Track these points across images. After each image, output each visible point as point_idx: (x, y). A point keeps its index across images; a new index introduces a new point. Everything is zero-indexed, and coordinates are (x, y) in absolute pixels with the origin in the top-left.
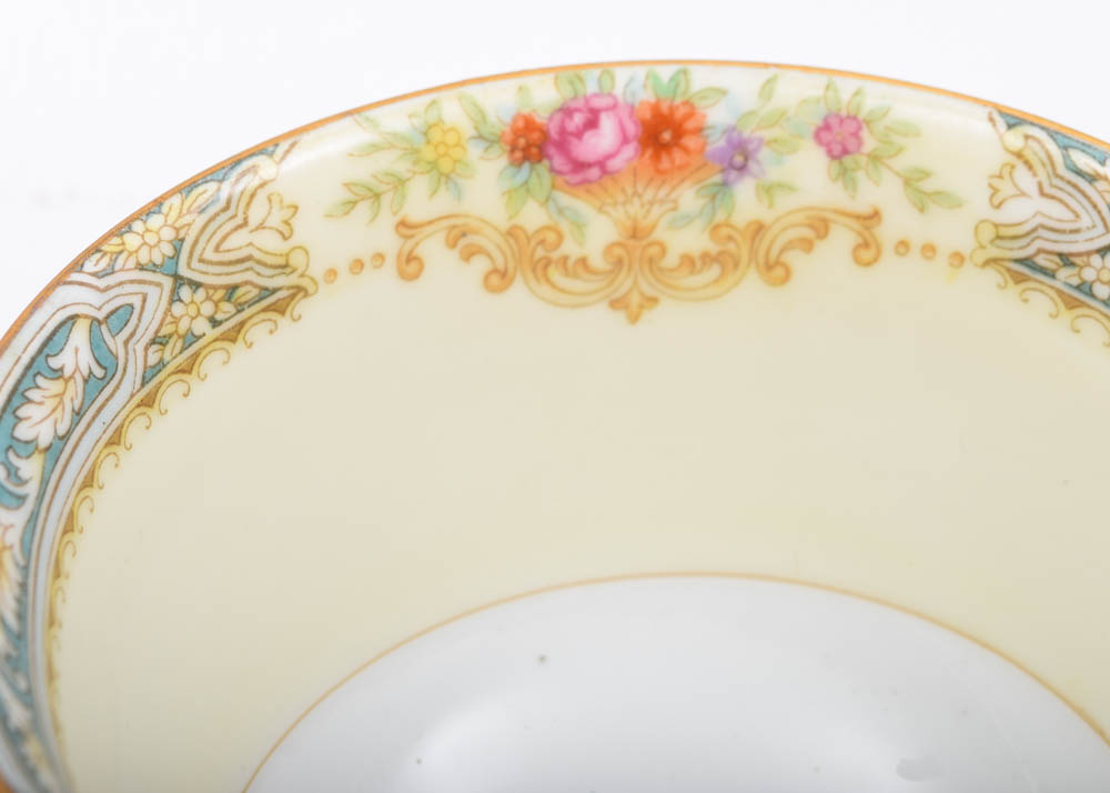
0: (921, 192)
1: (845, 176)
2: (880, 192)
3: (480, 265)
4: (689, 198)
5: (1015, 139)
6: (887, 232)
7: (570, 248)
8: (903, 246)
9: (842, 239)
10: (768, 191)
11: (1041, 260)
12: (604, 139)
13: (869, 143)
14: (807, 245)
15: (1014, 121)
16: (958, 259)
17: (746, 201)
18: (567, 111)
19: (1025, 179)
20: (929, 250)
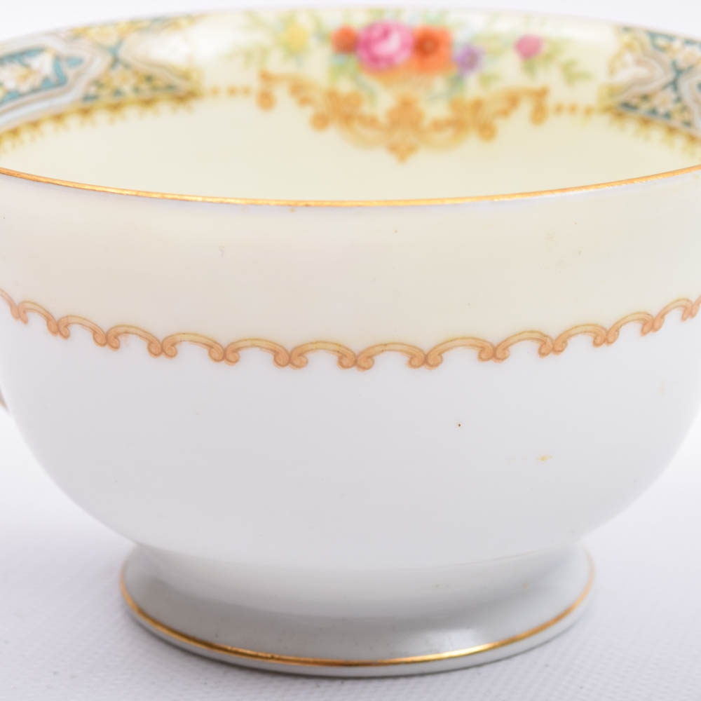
0: (571, 74)
1: (529, 69)
2: (549, 77)
3: (309, 112)
4: (439, 84)
5: (626, 38)
6: (551, 101)
7: (366, 109)
8: (559, 109)
9: (525, 108)
10: (486, 80)
11: (634, 101)
12: (392, 45)
13: (545, 49)
14: (505, 113)
15: (627, 29)
16: (588, 111)
17: (473, 87)
18: (371, 28)
19: (629, 58)
20: (573, 109)
